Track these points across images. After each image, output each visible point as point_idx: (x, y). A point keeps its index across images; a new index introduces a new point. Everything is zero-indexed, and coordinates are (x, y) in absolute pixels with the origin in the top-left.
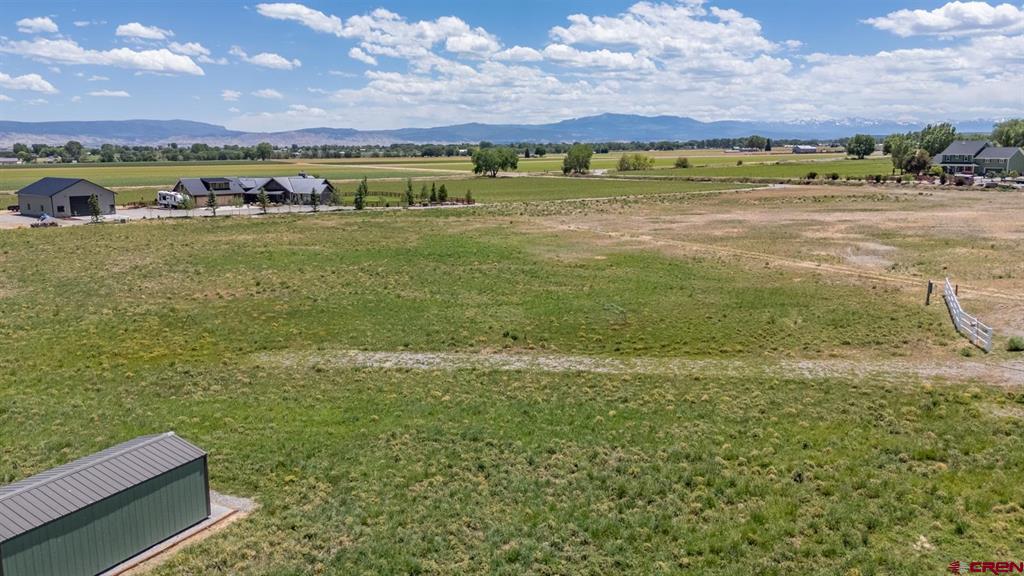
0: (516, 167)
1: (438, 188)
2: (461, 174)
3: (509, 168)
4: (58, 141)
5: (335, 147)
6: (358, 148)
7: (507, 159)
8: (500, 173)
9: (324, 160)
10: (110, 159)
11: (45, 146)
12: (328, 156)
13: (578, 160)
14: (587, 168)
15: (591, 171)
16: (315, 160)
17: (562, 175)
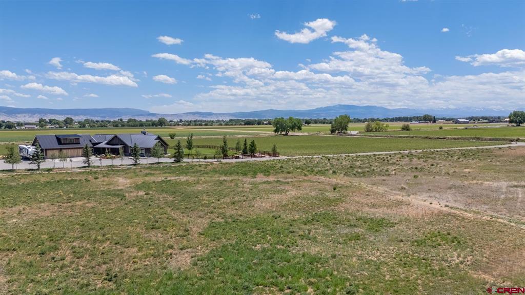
0: (301, 129)
1: (249, 143)
2: (265, 133)
3: (296, 130)
4: (61, 118)
5: (201, 121)
6: (213, 121)
7: (295, 124)
8: (291, 133)
9: (195, 127)
10: (84, 126)
11: (55, 120)
12: (196, 125)
13: (341, 125)
14: (346, 130)
15: (349, 132)
16: (189, 127)
17: (330, 134)
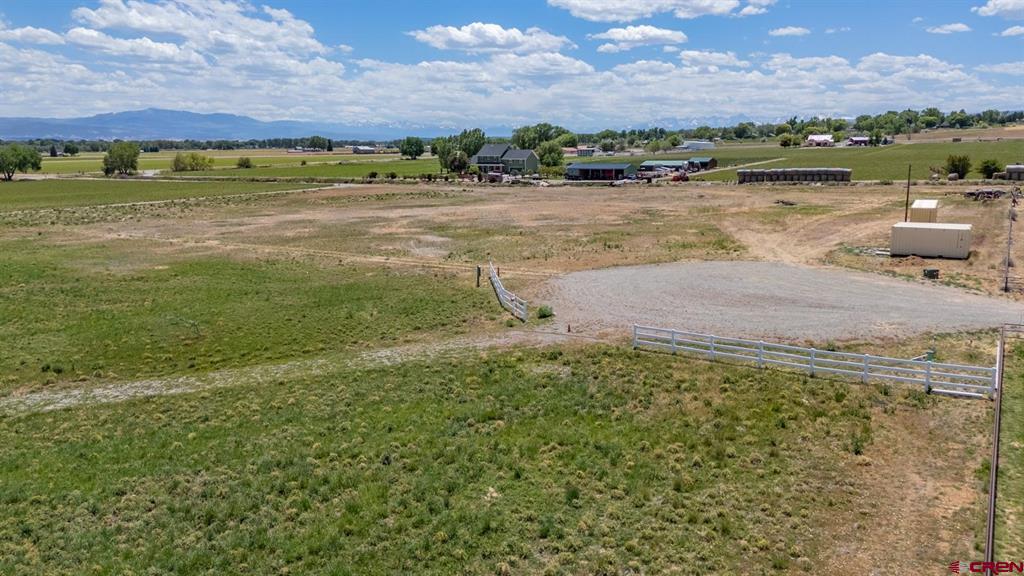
0: (39, 168)
3: (30, 170)
7: (25, 158)
8: (18, 176)
13: (122, 160)
14: (135, 168)
15: (139, 171)
17: (103, 177)
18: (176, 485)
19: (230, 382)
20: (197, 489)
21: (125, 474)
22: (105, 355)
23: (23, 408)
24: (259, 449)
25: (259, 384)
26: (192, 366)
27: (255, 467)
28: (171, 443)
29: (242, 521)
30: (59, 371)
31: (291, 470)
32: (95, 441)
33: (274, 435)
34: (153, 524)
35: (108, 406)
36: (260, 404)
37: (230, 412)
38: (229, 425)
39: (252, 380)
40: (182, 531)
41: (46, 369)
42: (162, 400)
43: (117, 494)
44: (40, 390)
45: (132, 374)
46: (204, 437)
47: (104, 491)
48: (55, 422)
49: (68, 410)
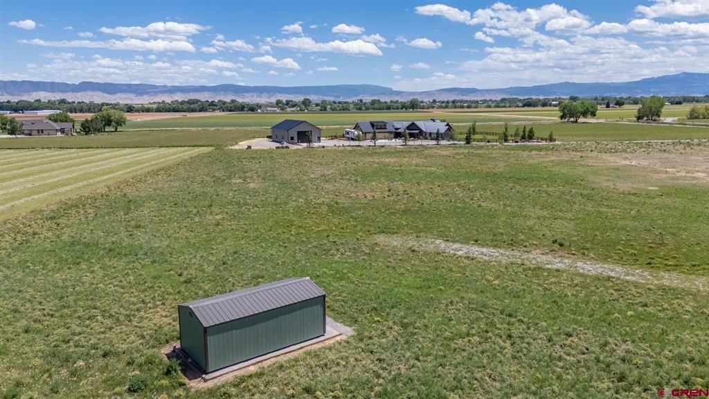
0: (595, 115)
1: (527, 129)
2: (549, 120)
3: (589, 116)
4: (298, 98)
5: (461, 101)
6: (477, 102)
7: (587, 109)
8: (581, 120)
9: (456, 110)
10: (325, 109)
11: (292, 101)
12: (455, 107)
13: (651, 110)
14: (659, 116)
15: (661, 118)
16: (446, 110)
17: (635, 122)
18: (606, 344)
19: (675, 284)
20: (620, 352)
21: (576, 323)
22: (592, 242)
23: (534, 262)
24: (679, 341)
25: (699, 291)
26: (650, 264)
27: (671, 354)
28: (614, 314)
29: (645, 390)
30: (561, 245)
31: (700, 369)
32: (566, 295)
33: (697, 335)
34: (582, 364)
35: (582, 275)
36: (693, 307)
37: (666, 306)
38: (661, 315)
39: (694, 287)
40: (600, 378)
41: (554, 242)
42: (618, 282)
43: (567, 335)
44: (547, 254)
45: (605, 259)
46: (639, 317)
47: (560, 329)
48: (548, 276)
49: (558, 271)
